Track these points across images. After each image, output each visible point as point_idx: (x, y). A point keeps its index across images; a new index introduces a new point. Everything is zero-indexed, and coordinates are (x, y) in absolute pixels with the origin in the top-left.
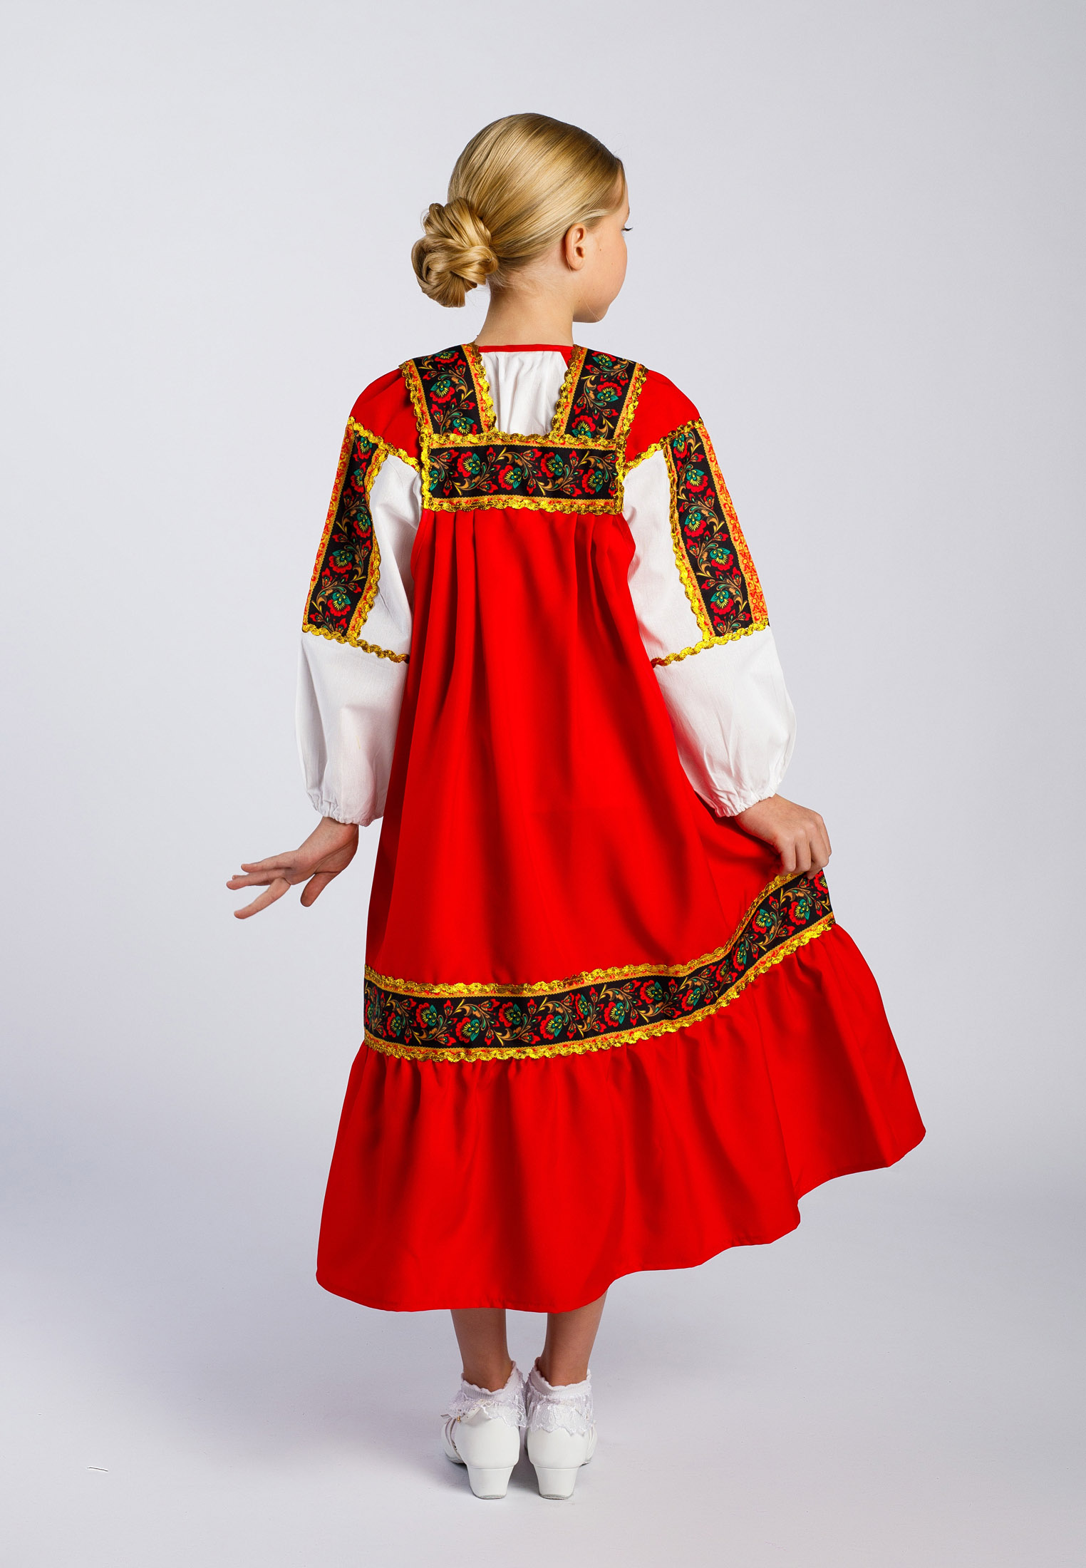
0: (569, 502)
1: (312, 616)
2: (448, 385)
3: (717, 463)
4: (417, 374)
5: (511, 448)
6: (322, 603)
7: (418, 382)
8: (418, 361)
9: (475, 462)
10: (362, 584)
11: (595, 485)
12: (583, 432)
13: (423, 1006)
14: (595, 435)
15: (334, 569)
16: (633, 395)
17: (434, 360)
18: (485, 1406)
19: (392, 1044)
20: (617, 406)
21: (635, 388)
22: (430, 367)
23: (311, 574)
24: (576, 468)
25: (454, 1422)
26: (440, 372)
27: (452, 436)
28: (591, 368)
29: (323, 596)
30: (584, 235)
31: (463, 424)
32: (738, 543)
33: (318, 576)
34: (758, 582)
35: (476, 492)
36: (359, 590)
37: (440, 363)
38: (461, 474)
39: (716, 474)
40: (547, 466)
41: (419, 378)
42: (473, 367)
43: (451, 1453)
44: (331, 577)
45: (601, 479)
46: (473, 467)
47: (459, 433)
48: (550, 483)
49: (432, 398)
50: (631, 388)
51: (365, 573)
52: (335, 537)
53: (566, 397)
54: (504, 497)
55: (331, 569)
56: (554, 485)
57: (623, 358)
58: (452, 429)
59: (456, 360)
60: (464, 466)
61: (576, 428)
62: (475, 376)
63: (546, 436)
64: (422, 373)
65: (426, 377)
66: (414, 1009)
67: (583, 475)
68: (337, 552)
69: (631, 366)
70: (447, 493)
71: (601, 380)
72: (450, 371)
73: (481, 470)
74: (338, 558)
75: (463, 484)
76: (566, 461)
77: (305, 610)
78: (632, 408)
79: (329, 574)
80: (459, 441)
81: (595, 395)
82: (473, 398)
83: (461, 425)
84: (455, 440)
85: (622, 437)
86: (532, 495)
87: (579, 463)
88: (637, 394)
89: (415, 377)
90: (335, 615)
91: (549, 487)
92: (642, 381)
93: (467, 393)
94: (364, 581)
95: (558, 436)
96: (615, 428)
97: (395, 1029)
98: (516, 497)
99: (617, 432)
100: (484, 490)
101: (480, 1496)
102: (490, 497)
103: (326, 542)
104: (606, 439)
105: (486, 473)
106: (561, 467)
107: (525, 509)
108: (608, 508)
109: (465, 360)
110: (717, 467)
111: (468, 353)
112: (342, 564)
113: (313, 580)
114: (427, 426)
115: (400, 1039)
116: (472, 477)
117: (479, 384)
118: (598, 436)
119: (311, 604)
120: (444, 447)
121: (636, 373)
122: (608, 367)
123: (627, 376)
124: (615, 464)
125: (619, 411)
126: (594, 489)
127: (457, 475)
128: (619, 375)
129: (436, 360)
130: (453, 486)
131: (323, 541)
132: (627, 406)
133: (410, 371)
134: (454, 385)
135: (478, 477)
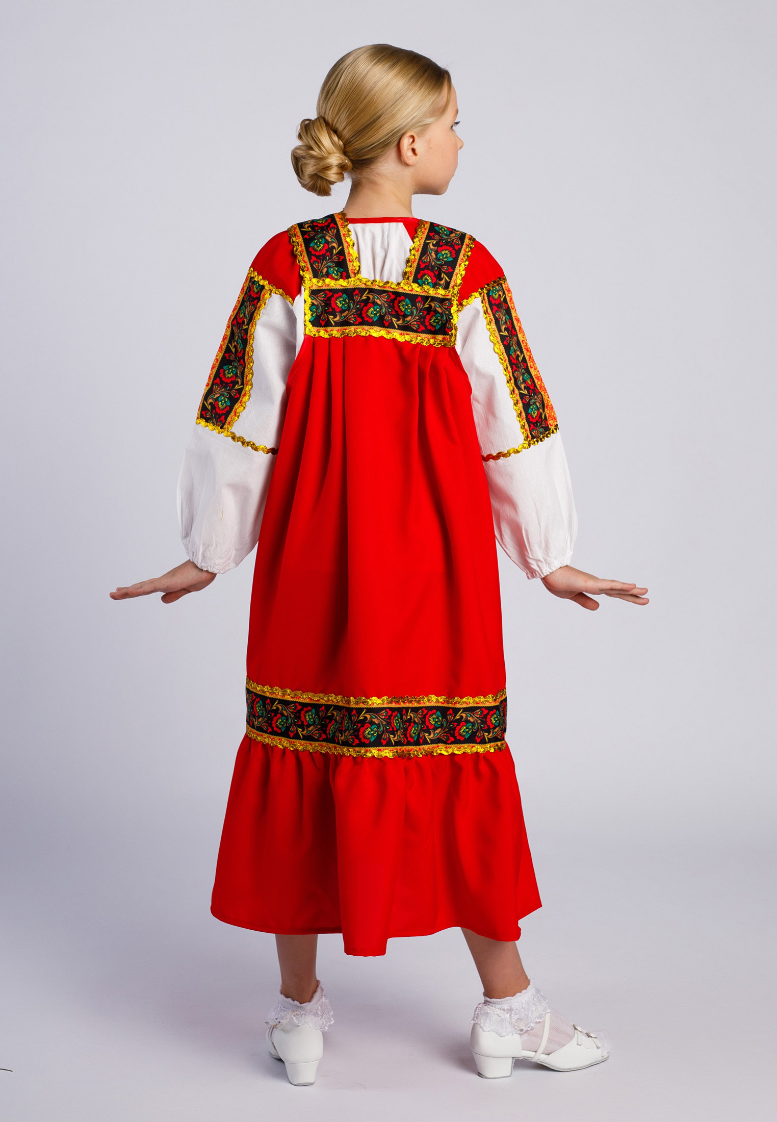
0: (415, 335)
1: (203, 412)
2: (323, 242)
3: (515, 311)
4: (299, 234)
5: (371, 291)
6: (211, 404)
7: (300, 240)
8: (301, 225)
9: (344, 301)
10: (240, 391)
11: (435, 324)
12: (426, 283)
13: (307, 709)
14: (435, 285)
15: (223, 379)
16: (464, 256)
17: (313, 224)
18: (294, 1016)
19: (277, 738)
20: (453, 264)
21: (465, 252)
22: (310, 229)
23: (206, 381)
24: (421, 309)
25: (273, 1028)
26: (317, 233)
27: (328, 280)
28: (434, 235)
29: (212, 398)
30: (416, 140)
31: (335, 272)
32: (533, 369)
33: (211, 383)
34: (548, 397)
35: (345, 323)
36: (238, 396)
37: (317, 226)
38: (334, 309)
39: (516, 319)
40: (399, 307)
41: (301, 237)
42: (342, 229)
43: (273, 1052)
44: (221, 385)
45: (440, 320)
46: (343, 304)
47: (332, 278)
48: (401, 320)
49: (311, 252)
50: (462, 252)
51: (243, 384)
52: (226, 355)
53: (414, 255)
54: (366, 327)
55: (221, 379)
56: (404, 321)
57: (457, 229)
58: (328, 275)
59: (329, 224)
60: (336, 303)
61: (422, 279)
62: (344, 236)
63: (399, 284)
64: (303, 233)
65: (306, 236)
66: (299, 712)
67: (426, 315)
68: (226, 366)
69: (463, 236)
70: (323, 323)
71: (441, 244)
72: (324, 232)
73: (349, 306)
74: (227, 371)
75: (335, 317)
76: (414, 304)
77: (199, 408)
78: (463, 266)
79: (219, 383)
80: (332, 284)
81: (436, 255)
82: (342, 253)
83: (334, 273)
84: (330, 283)
85: (455, 287)
86: (388, 327)
87: (423, 306)
88: (467, 256)
89: (298, 236)
90: (218, 413)
91: (400, 322)
92: (471, 247)
93: (338, 249)
94: (242, 389)
95: (407, 284)
96: (451, 281)
97: (281, 726)
98: (376, 328)
99: (452, 284)
100: (351, 321)
101: (295, 1083)
102: (356, 327)
103: (220, 358)
104: (444, 289)
105: (353, 309)
106: (410, 309)
107: (382, 337)
108: (445, 342)
109: (336, 223)
110: (516, 313)
111: (338, 219)
112: (229, 376)
113: (207, 385)
114: (308, 272)
115: (285, 734)
116: (342, 311)
117: (347, 242)
118: (437, 287)
119: (203, 403)
120: (321, 288)
121: (467, 241)
122: (446, 235)
123: (460, 243)
124: (450, 309)
125: (454, 268)
126: (435, 326)
127: (331, 310)
128: (454, 241)
129: (314, 224)
130: (328, 318)
131: (218, 357)
132: (460, 265)
133: (294, 231)
134: (327, 242)
135: (347, 312)
